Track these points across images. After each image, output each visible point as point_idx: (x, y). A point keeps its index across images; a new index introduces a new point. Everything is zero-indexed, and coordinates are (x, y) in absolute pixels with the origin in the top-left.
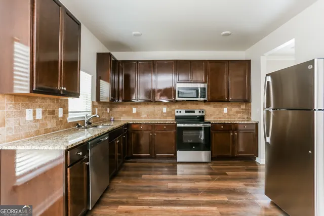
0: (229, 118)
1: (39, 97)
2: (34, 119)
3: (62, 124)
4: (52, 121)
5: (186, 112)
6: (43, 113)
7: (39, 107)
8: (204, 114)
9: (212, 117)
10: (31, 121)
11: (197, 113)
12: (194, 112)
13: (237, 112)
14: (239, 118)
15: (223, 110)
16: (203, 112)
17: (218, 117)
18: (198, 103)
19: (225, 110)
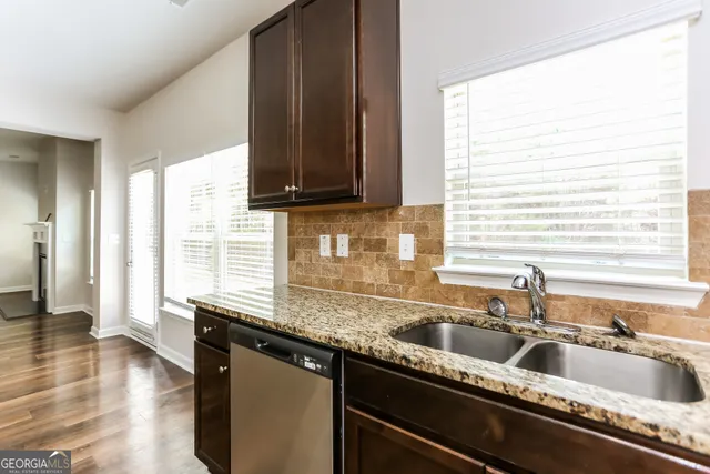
1: (343, 211)
2: (334, 255)
3: (412, 283)
4: (376, 267)
6: (352, 245)
7: (344, 232)
10: (327, 258)
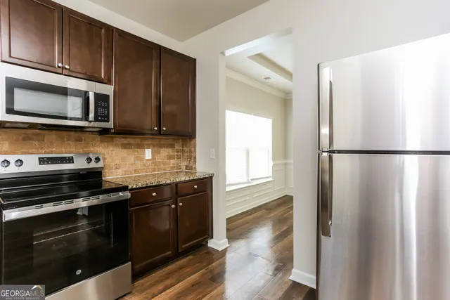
0: (154, 170)
5: (42, 161)
8: (100, 165)
9: (120, 171)
11: (80, 164)
12: (70, 160)
13: (170, 158)
14: (173, 168)
15: (144, 154)
16: (97, 160)
17: (132, 169)
18: (84, 136)
19: (148, 153)
